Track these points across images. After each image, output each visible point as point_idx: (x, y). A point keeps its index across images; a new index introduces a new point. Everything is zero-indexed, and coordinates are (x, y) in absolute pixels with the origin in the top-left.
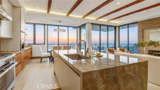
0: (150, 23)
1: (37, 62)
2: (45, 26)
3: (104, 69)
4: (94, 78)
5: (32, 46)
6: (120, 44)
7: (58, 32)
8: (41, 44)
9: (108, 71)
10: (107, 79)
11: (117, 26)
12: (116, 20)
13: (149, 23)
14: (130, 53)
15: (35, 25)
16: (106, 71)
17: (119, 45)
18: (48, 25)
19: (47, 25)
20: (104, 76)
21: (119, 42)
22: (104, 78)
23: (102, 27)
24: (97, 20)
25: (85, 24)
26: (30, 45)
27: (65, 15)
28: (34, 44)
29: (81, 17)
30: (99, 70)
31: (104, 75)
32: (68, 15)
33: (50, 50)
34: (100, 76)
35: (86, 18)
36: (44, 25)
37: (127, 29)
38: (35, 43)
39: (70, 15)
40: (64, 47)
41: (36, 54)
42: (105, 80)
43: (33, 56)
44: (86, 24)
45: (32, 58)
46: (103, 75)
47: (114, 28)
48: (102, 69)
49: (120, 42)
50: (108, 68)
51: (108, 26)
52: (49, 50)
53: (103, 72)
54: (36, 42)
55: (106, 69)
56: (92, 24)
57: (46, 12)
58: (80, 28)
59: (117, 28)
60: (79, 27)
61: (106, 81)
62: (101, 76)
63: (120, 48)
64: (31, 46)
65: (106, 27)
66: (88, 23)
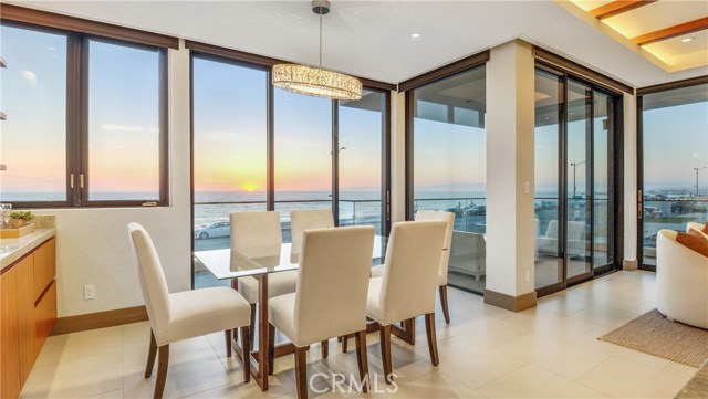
2: (171, 51)
5: (52, 218)
8: (138, 204)
17: (641, 201)
19: (188, 43)
21: (640, 186)
26: (36, 212)
28: (70, 203)
36: (160, 44)
38: (77, 196)
41: (90, 287)
43: (60, 314)
44: (493, 54)
45: (56, 328)
49: (647, 188)
54: (92, 190)
58: (407, 94)
60: (402, 86)
64: (47, 223)
66: (515, 47)
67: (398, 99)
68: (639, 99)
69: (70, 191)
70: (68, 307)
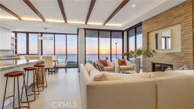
0: (155, 22)
13: (153, 22)
15: (27, 33)
24: (86, 24)
28: (27, 54)
54: (29, 52)
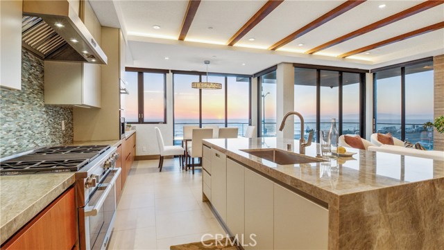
1: (149, 169)
2: (167, 74)
3: (387, 188)
4: (366, 210)
6: (377, 122)
7: (200, 90)
8: (158, 123)
9: (396, 192)
10: (395, 214)
11: (368, 71)
12: (367, 53)
14: (416, 148)
15: (141, 72)
16: (393, 193)
17: (375, 124)
18: (174, 72)
19: (172, 71)
20: (388, 208)
21: (374, 116)
22: (387, 212)
23: (324, 75)
24: (311, 53)
25: (276, 66)
26: (132, 125)
27: (225, 43)
28: (139, 123)
29: (266, 47)
30: (377, 190)
31: (387, 203)
32: (231, 45)
33: (181, 138)
34: (378, 207)
35: (281, 49)
36: (165, 72)
37: (400, 77)
38: (141, 121)
39: (237, 45)
40: (221, 131)
41: (144, 147)
42: (388, 216)
43: (137, 155)
44: (278, 67)
45: (137, 159)
46: (385, 204)
47: (358, 76)
48: (384, 189)
50: (396, 187)
51: (341, 71)
52: (176, 139)
53: (385, 196)
55: (393, 187)
56: (296, 65)
57: (176, 37)
58: (259, 78)
59: (369, 77)
60: (255, 75)
61: (391, 219)
62: (381, 207)
63: (379, 136)
64: (134, 128)
65: (337, 75)
66: (283, 65)
67: (254, 80)
68: (374, 74)
69: (139, 119)
70: (139, 153)
